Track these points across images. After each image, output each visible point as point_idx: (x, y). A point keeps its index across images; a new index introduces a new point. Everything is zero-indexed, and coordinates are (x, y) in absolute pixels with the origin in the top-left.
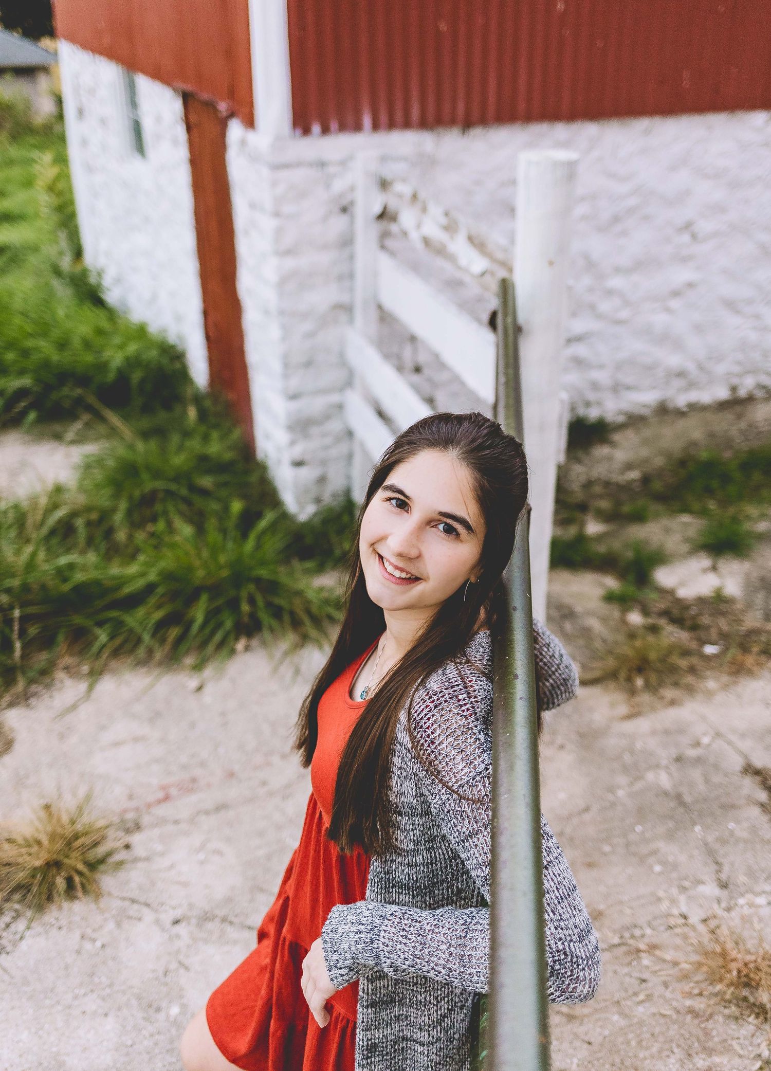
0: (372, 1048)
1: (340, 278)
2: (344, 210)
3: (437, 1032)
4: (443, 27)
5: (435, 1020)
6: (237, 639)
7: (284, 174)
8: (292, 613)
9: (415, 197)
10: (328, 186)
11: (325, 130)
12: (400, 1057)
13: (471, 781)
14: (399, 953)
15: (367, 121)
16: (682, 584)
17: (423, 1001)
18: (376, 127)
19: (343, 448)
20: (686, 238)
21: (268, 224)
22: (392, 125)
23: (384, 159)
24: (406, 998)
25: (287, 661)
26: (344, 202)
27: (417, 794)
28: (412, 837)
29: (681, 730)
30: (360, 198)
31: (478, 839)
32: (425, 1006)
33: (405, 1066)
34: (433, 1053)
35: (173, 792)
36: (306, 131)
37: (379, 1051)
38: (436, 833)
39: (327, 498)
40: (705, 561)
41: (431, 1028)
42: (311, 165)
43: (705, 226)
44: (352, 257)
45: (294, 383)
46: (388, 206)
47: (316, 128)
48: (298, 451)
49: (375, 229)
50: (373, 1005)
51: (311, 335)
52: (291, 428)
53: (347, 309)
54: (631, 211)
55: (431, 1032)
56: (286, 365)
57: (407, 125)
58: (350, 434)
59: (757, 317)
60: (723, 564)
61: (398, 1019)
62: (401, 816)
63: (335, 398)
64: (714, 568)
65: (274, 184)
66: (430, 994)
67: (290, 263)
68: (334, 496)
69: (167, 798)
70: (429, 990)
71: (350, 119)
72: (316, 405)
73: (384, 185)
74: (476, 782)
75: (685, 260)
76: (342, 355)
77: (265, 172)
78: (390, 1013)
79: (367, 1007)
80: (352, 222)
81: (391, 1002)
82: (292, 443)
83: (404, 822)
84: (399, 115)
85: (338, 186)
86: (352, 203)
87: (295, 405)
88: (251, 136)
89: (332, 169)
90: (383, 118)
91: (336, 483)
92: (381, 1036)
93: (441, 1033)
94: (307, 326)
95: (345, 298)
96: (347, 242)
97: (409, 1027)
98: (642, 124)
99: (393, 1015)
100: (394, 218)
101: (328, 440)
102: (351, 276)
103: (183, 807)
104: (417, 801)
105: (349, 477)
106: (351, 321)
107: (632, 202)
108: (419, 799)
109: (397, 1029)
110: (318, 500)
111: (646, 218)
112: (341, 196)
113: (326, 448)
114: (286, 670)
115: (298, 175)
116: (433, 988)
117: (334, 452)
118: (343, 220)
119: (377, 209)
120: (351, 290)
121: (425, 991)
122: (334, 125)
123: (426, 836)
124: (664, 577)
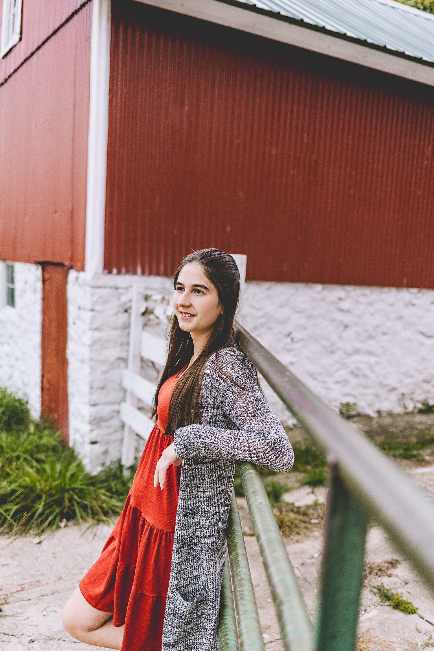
0: (183, 541)
1: (122, 344)
2: (126, 311)
3: (213, 531)
4: (176, 232)
5: (212, 523)
6: (61, 521)
7: (98, 291)
8: (92, 509)
9: (163, 299)
10: (119, 299)
11: (119, 273)
12: (195, 548)
13: (237, 378)
14: (209, 437)
15: (139, 270)
16: (297, 500)
17: (207, 511)
18: (143, 273)
19: (118, 435)
20: (288, 340)
21: (87, 315)
22: (151, 273)
23: (147, 288)
24: (200, 511)
25: (89, 531)
26: (126, 307)
27: (210, 396)
28: (207, 420)
29: (303, 552)
30: (134, 305)
31: (240, 402)
32: (208, 514)
33: (197, 554)
34: (210, 543)
35: (27, 586)
36: (110, 272)
37: (186, 544)
38: (218, 419)
39: (108, 464)
40: (309, 490)
41: (210, 528)
42: (111, 288)
43: (297, 335)
44: (128, 335)
45: (95, 397)
46: (148, 308)
47: (115, 271)
48: (93, 436)
49: (142, 320)
50: (185, 515)
51: (106, 372)
52: (91, 423)
53: (124, 360)
54: (263, 325)
55: (210, 530)
56: (91, 388)
57: (158, 274)
58: (123, 426)
59: (324, 382)
60: (316, 490)
61: (195, 524)
62: (203, 409)
63: (116, 407)
64: (313, 492)
65: (92, 295)
66: (210, 508)
67: (97, 334)
68: (112, 462)
69: (22, 590)
70: (210, 505)
71: (131, 268)
72: (106, 410)
73: (147, 298)
74: (239, 379)
75: (290, 351)
76: (120, 384)
77: (88, 289)
78: (192, 520)
79: (183, 517)
80: (129, 317)
81: (193, 514)
82: (92, 430)
83: (204, 412)
84: (154, 269)
85: (124, 299)
86: (130, 308)
87: (94, 409)
88: (82, 275)
89: (120, 291)
90: (147, 270)
91: (113, 456)
92: (187, 534)
93: (214, 533)
94: (104, 368)
95: (124, 355)
96: (127, 327)
97: (200, 529)
98: (267, 285)
99: (193, 522)
100: (152, 313)
101: (111, 431)
102: (128, 344)
103: (34, 593)
104: (210, 400)
105: (120, 452)
106: (127, 367)
107: (263, 320)
108: (211, 399)
109: (195, 530)
110: (103, 464)
111: (270, 329)
112: (125, 304)
113: (109, 434)
114: (89, 535)
115: (105, 292)
116: (212, 505)
117: (113, 437)
118: (126, 315)
119: (143, 310)
120: (128, 351)
121: (208, 506)
122: (123, 270)
123: (213, 419)
124: (287, 498)
